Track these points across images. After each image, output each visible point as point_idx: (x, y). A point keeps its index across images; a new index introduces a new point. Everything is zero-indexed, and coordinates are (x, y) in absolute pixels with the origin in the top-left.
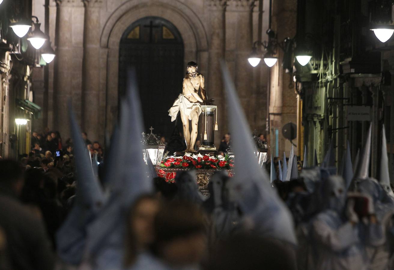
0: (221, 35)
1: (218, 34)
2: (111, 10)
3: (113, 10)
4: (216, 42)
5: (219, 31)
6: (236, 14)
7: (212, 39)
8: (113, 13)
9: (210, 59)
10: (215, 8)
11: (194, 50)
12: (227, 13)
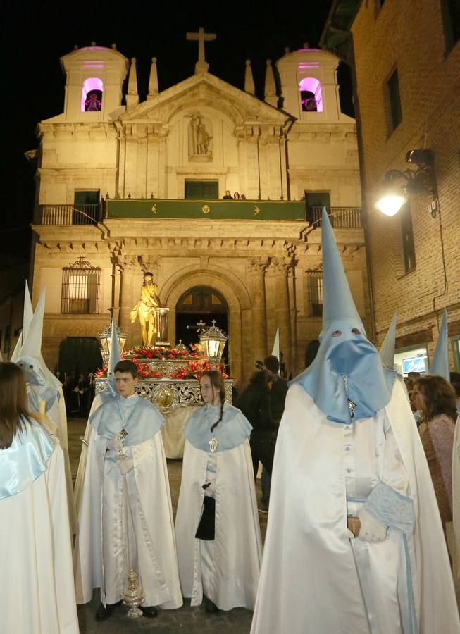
0: (262, 293)
1: (260, 294)
2: (167, 277)
3: (169, 277)
4: (258, 300)
5: (260, 291)
6: (274, 278)
7: (255, 298)
8: (169, 279)
9: (253, 316)
10: (256, 272)
11: (239, 311)
12: (266, 278)
